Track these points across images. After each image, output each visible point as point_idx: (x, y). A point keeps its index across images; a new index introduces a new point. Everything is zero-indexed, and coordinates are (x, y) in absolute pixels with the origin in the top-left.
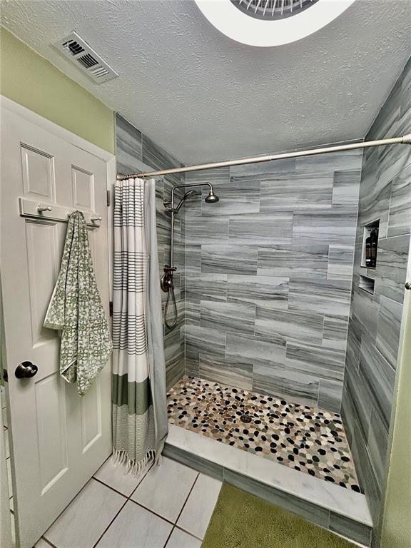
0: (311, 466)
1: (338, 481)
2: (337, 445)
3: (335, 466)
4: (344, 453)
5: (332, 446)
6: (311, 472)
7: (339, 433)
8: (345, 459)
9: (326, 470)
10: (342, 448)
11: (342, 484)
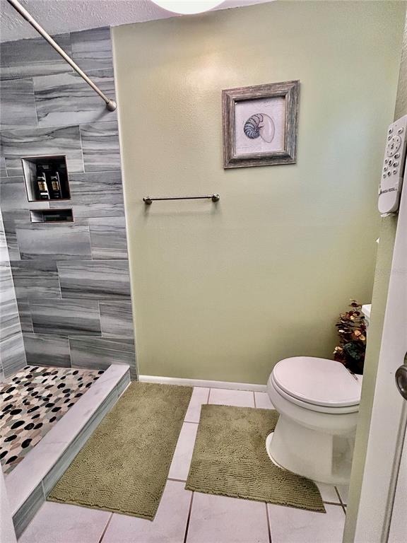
0: (72, 396)
1: (92, 381)
2: (60, 375)
3: (79, 380)
4: (69, 372)
5: (59, 378)
6: (79, 395)
7: (48, 371)
8: (75, 373)
9: (80, 386)
10: (65, 373)
11: (96, 379)
